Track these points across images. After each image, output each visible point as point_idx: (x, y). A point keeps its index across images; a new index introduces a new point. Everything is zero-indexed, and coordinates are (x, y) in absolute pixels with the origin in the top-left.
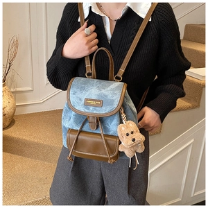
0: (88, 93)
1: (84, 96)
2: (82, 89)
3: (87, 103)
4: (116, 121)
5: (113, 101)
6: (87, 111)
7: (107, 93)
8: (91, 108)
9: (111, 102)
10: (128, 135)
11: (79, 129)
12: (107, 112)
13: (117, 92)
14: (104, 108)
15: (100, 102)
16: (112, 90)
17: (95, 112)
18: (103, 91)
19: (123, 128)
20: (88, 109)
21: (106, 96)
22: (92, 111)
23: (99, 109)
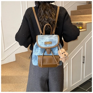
0: (45, 40)
2: (43, 39)
3: (46, 43)
5: (56, 41)
6: (46, 46)
7: (53, 39)
8: (48, 45)
9: (55, 42)
10: (62, 53)
11: (42, 55)
13: (56, 37)
14: (53, 44)
15: (51, 43)
16: (54, 37)
18: (51, 38)
19: (60, 52)
20: (47, 46)
21: (52, 40)
22: (48, 46)
23: (51, 45)
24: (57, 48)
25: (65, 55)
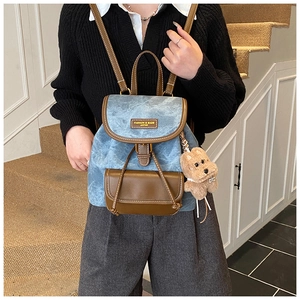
0: (134, 111)
1: (129, 115)
2: (125, 107)
3: (135, 125)
4: (176, 149)
5: (173, 118)
6: (135, 136)
7: (162, 109)
8: (142, 132)
9: (170, 121)
10: (197, 165)
12: (165, 134)
13: (176, 106)
14: (160, 129)
15: (154, 123)
16: (168, 104)
17: (148, 136)
18: (156, 107)
20: (138, 133)
21: (161, 113)
22: (144, 135)
23: (153, 131)
24: (177, 143)
25: (206, 171)
